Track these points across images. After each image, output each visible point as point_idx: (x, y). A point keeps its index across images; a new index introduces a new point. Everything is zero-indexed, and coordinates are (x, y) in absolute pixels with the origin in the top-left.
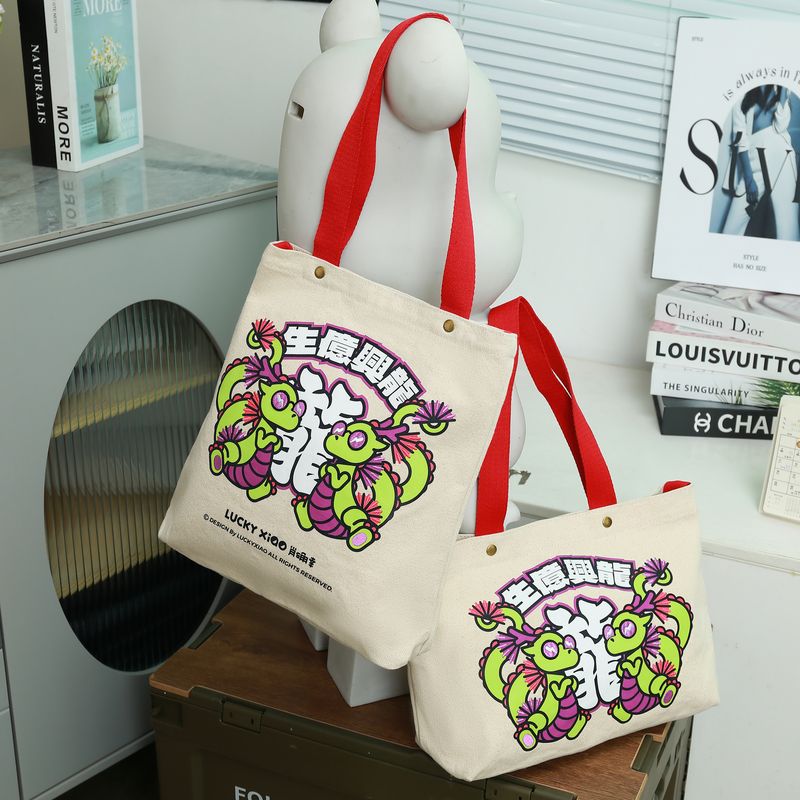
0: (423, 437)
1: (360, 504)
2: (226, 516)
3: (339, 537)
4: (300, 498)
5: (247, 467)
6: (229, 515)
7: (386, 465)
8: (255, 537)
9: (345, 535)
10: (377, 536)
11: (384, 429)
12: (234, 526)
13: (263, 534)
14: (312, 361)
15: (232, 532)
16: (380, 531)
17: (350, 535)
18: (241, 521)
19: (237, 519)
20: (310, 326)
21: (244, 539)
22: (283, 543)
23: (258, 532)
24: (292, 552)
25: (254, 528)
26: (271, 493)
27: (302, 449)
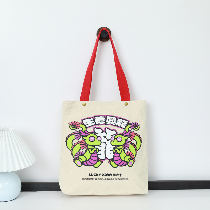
0: (135, 132)
1: (128, 154)
2: (90, 176)
3: (126, 165)
4: (110, 160)
5: (90, 160)
6: (90, 175)
7: (130, 142)
8: (101, 177)
9: (127, 164)
10: (134, 161)
11: (125, 134)
12: (93, 177)
13: (103, 175)
14: (95, 126)
15: (93, 179)
16: (135, 159)
17: (128, 163)
18: (95, 175)
19: (94, 175)
20: (89, 118)
21: (97, 179)
22: (110, 174)
23: (101, 175)
24: (114, 175)
25: (100, 175)
26: (101, 163)
27: (105, 148)
